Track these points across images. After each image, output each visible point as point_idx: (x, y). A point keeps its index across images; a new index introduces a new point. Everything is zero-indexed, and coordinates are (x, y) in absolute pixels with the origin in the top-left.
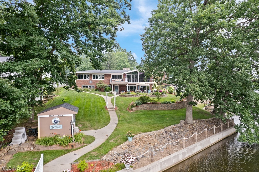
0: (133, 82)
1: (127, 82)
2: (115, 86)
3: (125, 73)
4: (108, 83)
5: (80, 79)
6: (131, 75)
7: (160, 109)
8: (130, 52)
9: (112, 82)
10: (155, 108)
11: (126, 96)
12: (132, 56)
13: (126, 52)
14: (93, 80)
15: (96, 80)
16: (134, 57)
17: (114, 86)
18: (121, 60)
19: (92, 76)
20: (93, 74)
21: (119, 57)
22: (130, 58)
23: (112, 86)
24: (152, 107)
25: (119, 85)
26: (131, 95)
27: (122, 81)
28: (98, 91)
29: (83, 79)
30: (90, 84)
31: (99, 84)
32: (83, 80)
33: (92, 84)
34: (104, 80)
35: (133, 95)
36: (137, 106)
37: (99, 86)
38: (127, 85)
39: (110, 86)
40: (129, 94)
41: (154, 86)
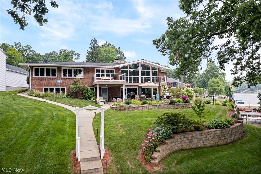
0: (132, 82)
1: (122, 81)
2: (103, 89)
3: (118, 67)
4: (90, 84)
5: (40, 77)
6: (128, 70)
7: (211, 143)
8: (119, 48)
9: (96, 81)
10: (201, 142)
11: (125, 109)
12: (121, 53)
13: (114, 48)
14: (63, 78)
15: (69, 78)
16: (123, 54)
17: (100, 88)
18: (109, 56)
19: (61, 71)
20: (63, 68)
21: (106, 54)
22: (119, 55)
23: (96, 88)
24: (194, 140)
25: (109, 87)
26: (133, 105)
27: (114, 80)
28: (72, 98)
29: (45, 76)
30: (58, 85)
31: (73, 86)
32: (45, 78)
33: (61, 85)
34: (83, 78)
35: (137, 106)
36: (162, 143)
37: (72, 88)
38: (124, 86)
39: (93, 88)
40: (130, 105)
41: (163, 87)
